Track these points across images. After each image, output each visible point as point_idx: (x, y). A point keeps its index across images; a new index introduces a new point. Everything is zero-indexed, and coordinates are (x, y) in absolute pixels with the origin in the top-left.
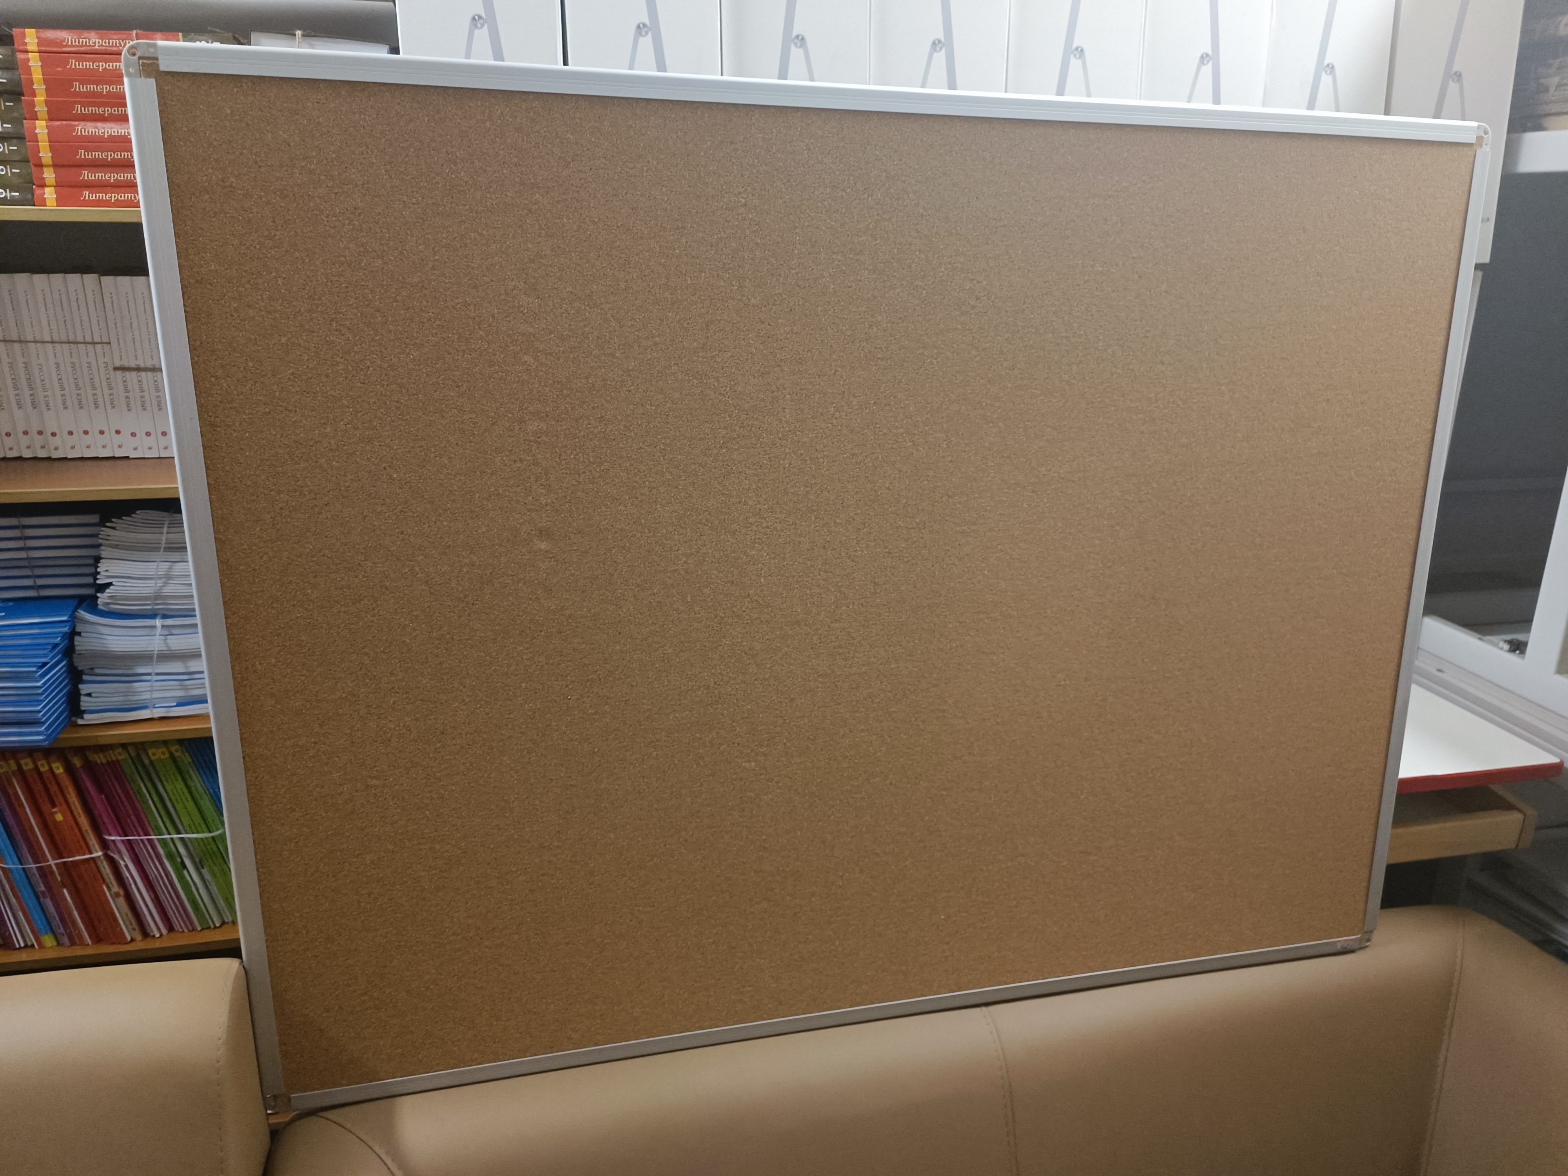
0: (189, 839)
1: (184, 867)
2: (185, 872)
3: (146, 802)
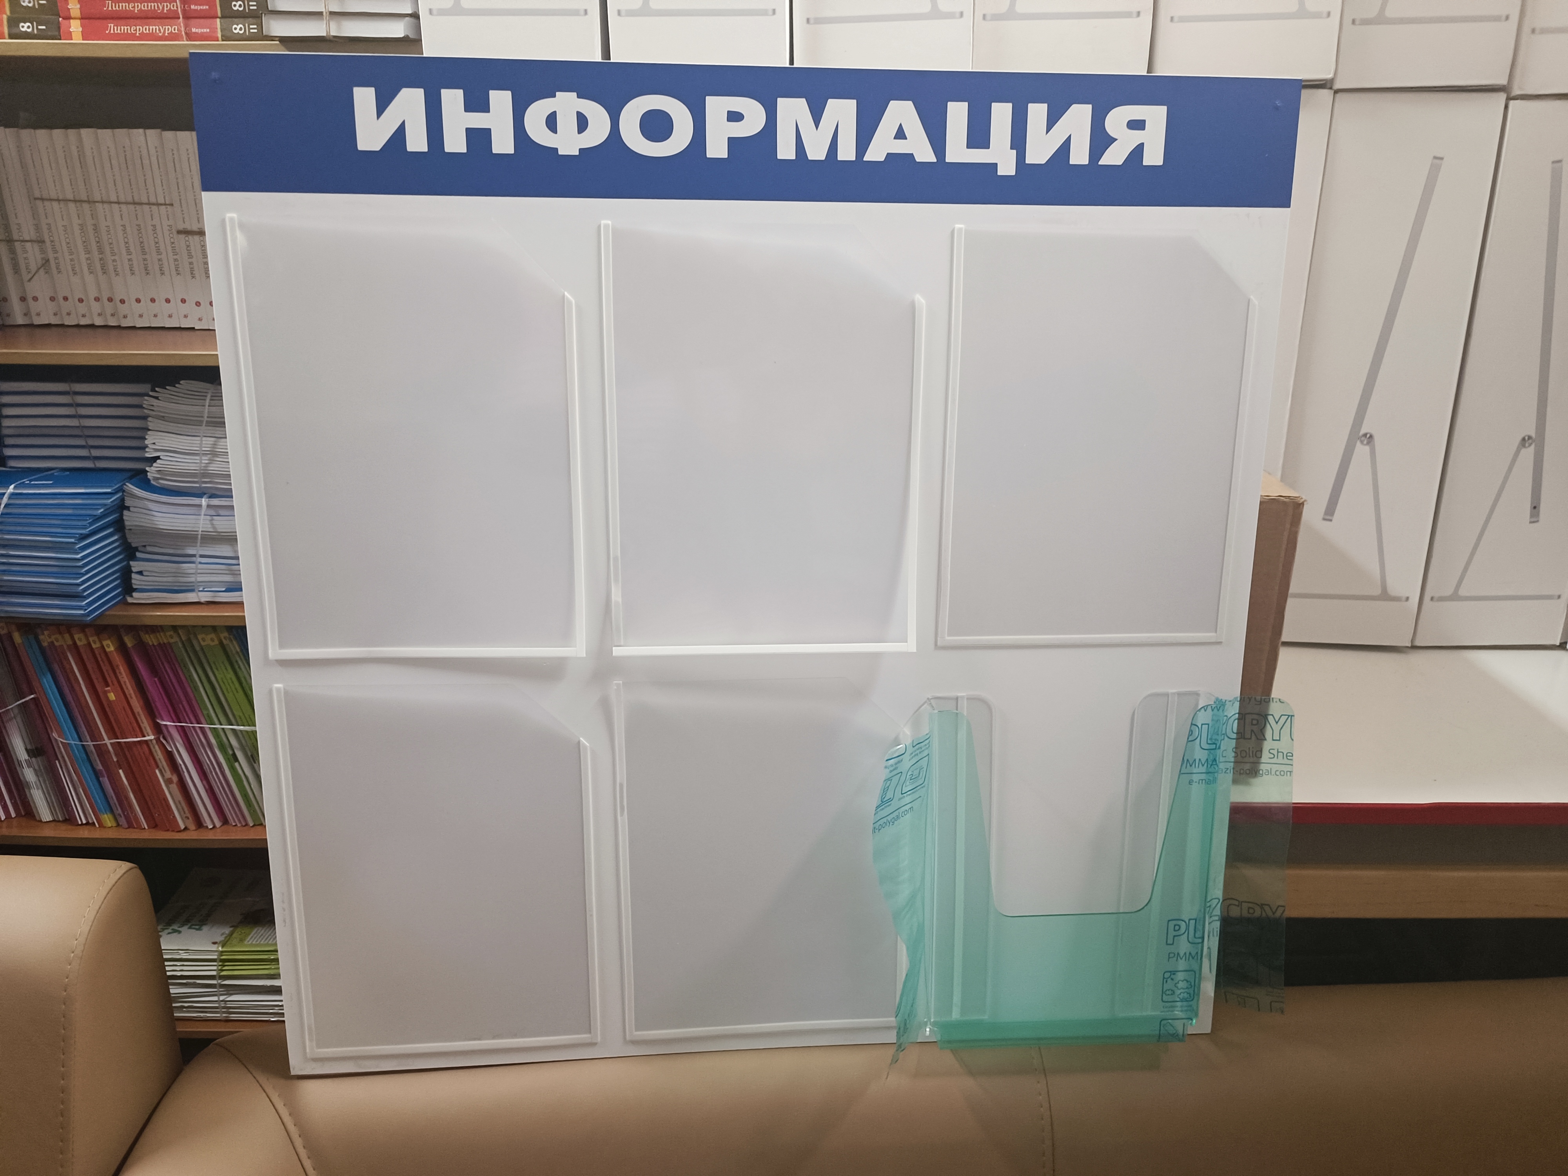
0: (241, 731)
1: (236, 760)
2: (237, 764)
3: (196, 688)
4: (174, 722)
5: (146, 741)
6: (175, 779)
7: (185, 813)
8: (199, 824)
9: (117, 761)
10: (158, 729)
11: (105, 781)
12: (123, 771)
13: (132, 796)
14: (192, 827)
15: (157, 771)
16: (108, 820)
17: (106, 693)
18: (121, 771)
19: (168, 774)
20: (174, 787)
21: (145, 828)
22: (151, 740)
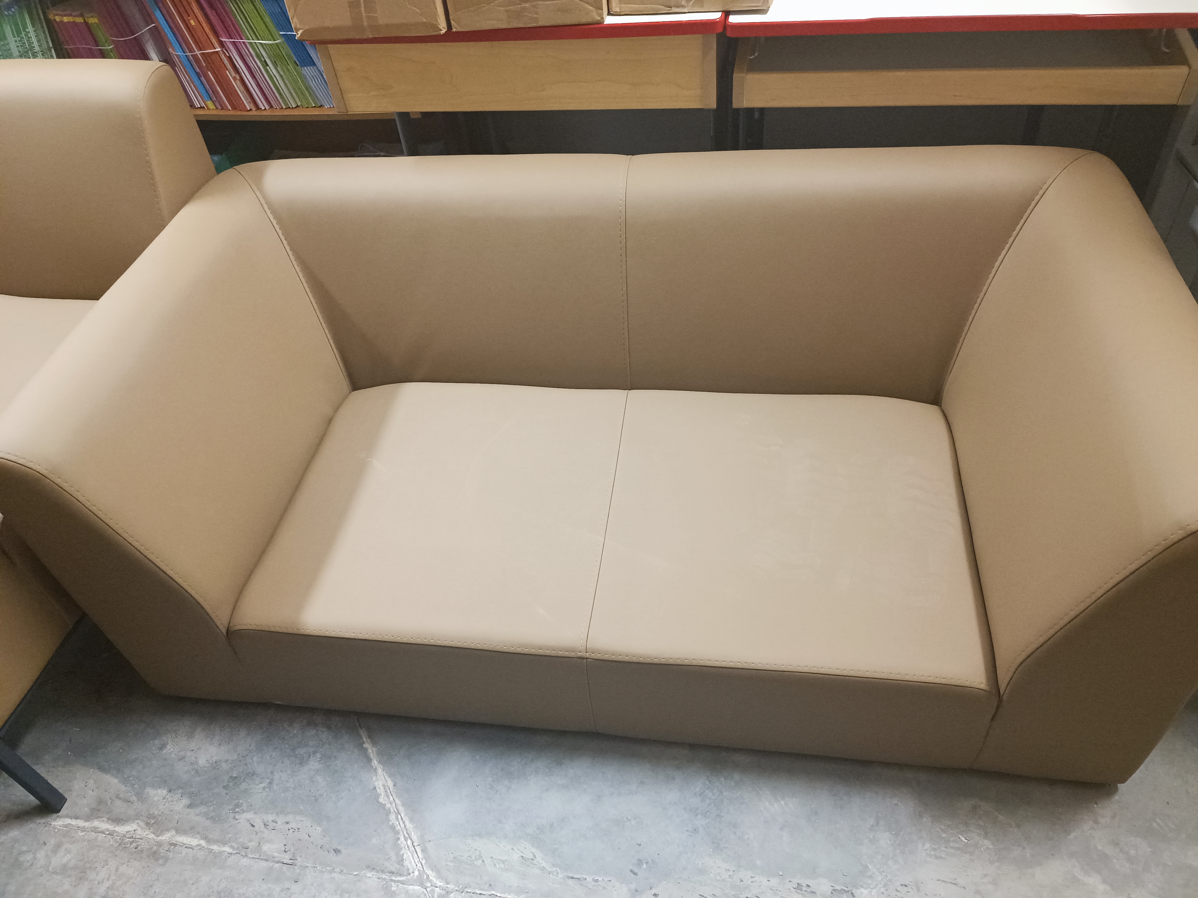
0: (265, 44)
1: (268, 65)
2: (268, 67)
3: (236, 17)
4: (228, 39)
5: (217, 52)
6: (238, 77)
7: (248, 99)
8: (258, 108)
9: (206, 65)
10: (222, 44)
11: (203, 78)
12: (210, 72)
13: (218, 87)
14: (254, 109)
15: (227, 72)
16: (210, 104)
17: (189, 20)
18: (209, 72)
19: (233, 74)
20: (238, 82)
21: (230, 110)
22: (219, 51)
